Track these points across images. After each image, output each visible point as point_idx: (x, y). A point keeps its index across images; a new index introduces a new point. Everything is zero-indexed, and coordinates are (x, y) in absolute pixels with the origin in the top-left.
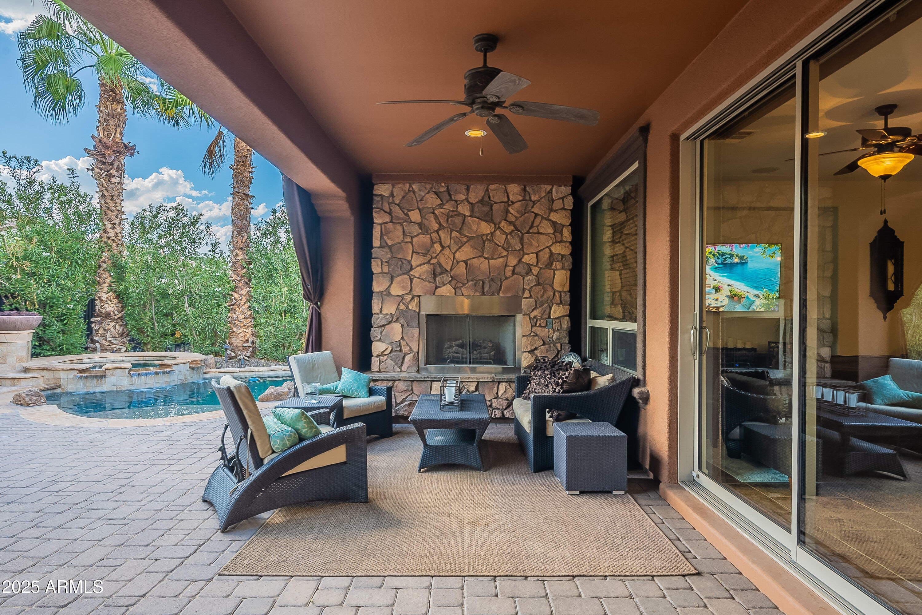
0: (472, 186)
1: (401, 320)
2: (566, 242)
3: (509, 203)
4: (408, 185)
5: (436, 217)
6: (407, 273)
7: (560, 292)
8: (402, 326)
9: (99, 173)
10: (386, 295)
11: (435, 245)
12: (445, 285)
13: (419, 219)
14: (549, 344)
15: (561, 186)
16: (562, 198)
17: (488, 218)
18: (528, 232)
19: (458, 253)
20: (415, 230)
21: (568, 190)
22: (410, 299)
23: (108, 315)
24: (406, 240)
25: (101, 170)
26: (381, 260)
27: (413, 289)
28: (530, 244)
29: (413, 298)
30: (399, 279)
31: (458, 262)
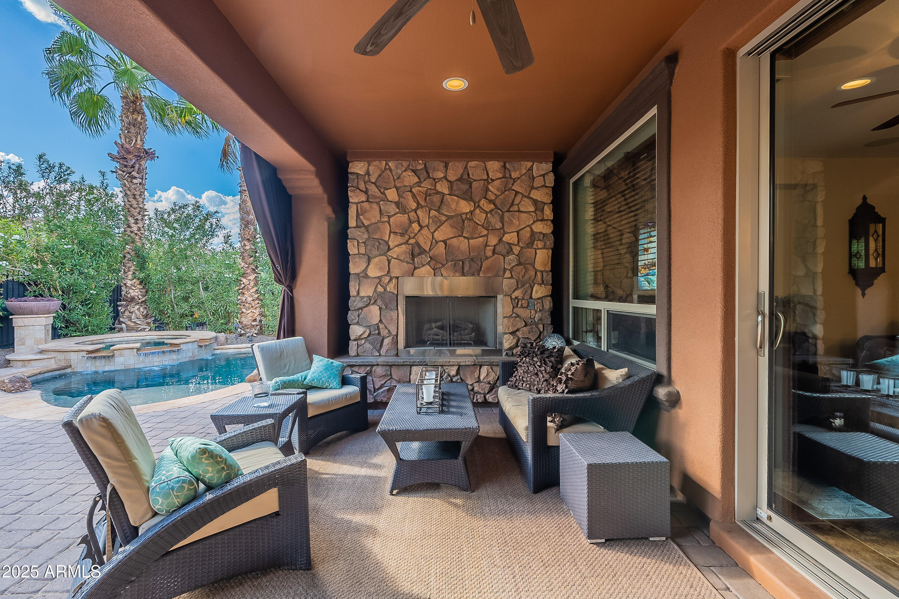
0: (450, 164)
1: (379, 302)
2: (547, 220)
3: (488, 181)
4: (384, 162)
5: (414, 196)
6: (385, 254)
7: (542, 272)
8: (380, 309)
9: (122, 174)
10: (363, 277)
11: (413, 225)
12: (423, 266)
13: (396, 199)
14: (531, 325)
15: (541, 163)
16: (543, 175)
17: (467, 196)
18: (508, 211)
19: (437, 232)
20: (393, 209)
21: (547, 167)
22: (387, 280)
23: (133, 299)
24: (383, 220)
25: (124, 172)
26: (358, 241)
27: (391, 270)
28: (511, 223)
29: (391, 280)
30: (376, 260)
31: (437, 242)
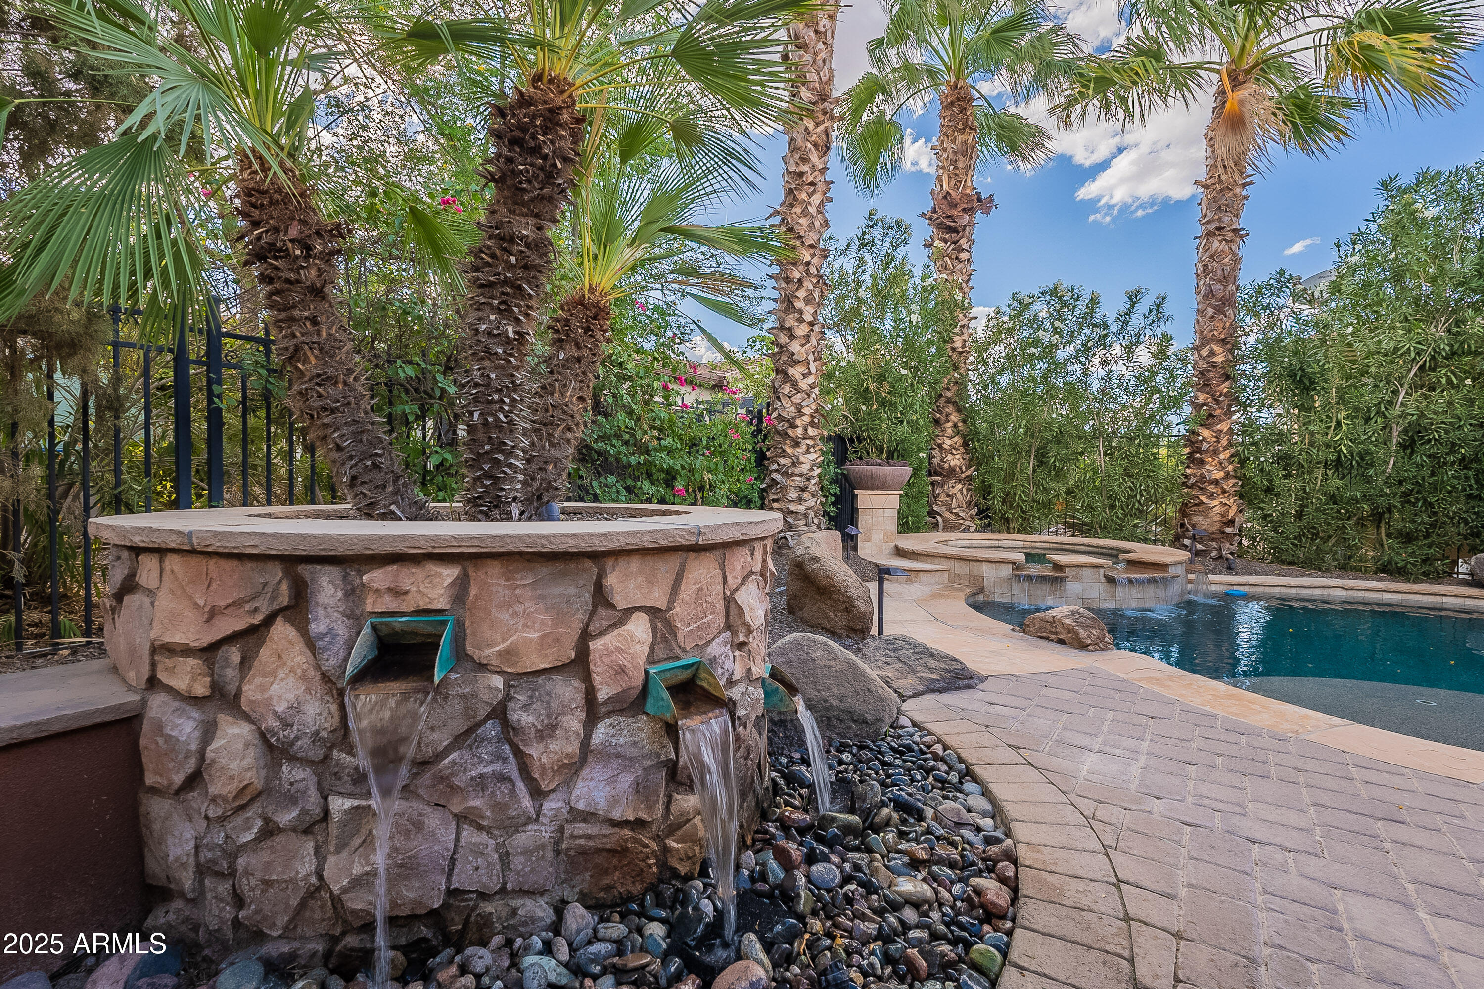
9: (942, 248)
23: (952, 471)
25: (946, 241)
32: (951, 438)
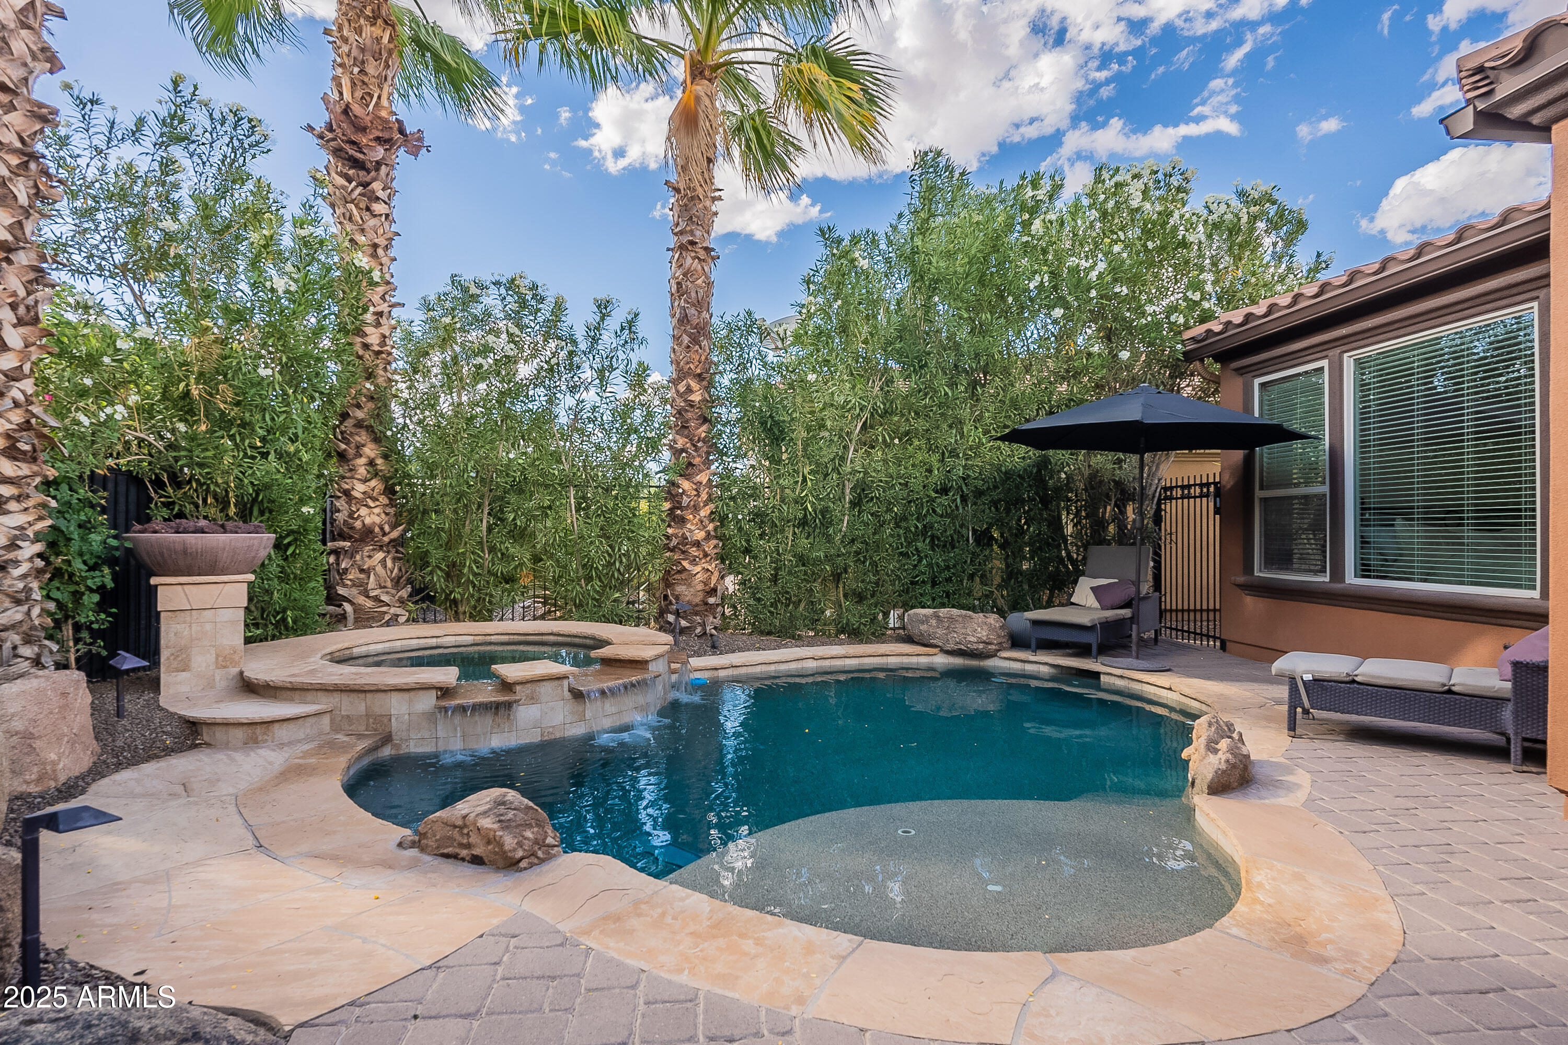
9: (344, 188)
23: (367, 533)
25: (350, 181)
32: (365, 481)
